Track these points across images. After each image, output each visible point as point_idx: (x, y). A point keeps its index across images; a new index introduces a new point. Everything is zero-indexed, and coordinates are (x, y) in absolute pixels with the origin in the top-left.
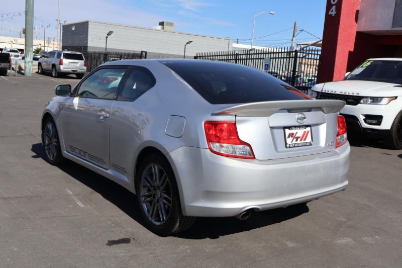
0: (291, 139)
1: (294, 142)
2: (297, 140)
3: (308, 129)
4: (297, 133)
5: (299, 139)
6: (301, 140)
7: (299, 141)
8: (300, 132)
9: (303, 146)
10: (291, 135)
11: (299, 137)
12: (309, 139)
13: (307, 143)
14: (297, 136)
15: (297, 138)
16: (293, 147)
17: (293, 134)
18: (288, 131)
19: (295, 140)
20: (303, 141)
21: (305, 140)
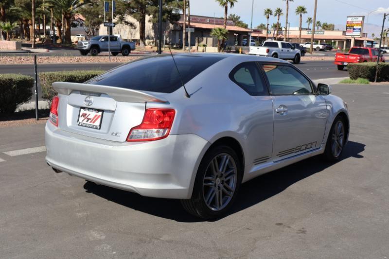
0: (83, 118)
1: (85, 122)
2: (87, 121)
3: (100, 113)
4: (89, 114)
5: (90, 121)
6: (91, 122)
7: (88, 123)
8: (92, 114)
9: (89, 127)
10: (84, 115)
11: (90, 119)
12: (97, 123)
13: (94, 125)
14: (89, 117)
15: (88, 119)
16: (81, 126)
17: (86, 114)
18: (83, 111)
19: (86, 120)
20: (92, 124)
21: (94, 122)
